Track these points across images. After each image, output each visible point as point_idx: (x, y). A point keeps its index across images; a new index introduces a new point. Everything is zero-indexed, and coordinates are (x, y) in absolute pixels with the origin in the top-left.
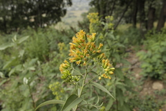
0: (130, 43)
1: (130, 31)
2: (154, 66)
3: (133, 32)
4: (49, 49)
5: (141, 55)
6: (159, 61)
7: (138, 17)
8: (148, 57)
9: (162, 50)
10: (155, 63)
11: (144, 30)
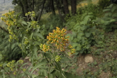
1: (52, 18)
2: (81, 44)
3: (54, 19)
6: (83, 38)
7: (55, 6)
8: (74, 38)
9: (83, 28)
10: (81, 40)
11: (63, 15)
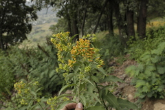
0: (112, 55)
1: (109, 40)
2: (150, 82)
3: (112, 41)
4: (15, 76)
5: (131, 70)
6: (154, 74)
8: (140, 72)
9: (155, 60)
10: (150, 77)
11: (125, 36)
